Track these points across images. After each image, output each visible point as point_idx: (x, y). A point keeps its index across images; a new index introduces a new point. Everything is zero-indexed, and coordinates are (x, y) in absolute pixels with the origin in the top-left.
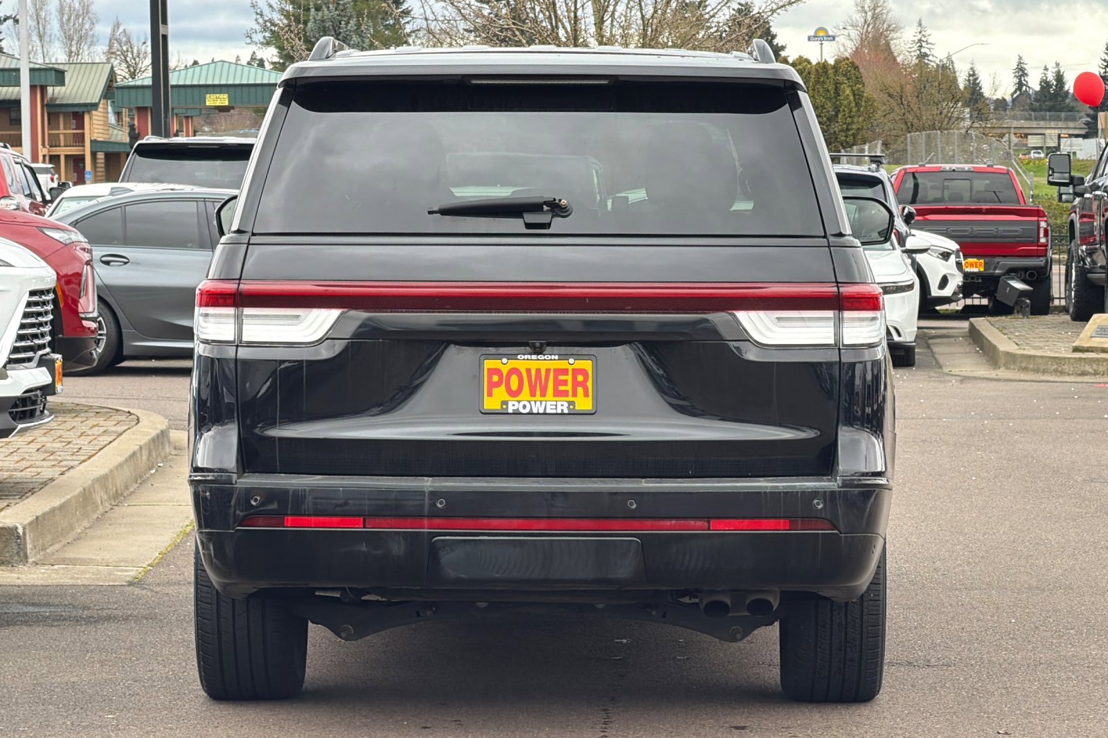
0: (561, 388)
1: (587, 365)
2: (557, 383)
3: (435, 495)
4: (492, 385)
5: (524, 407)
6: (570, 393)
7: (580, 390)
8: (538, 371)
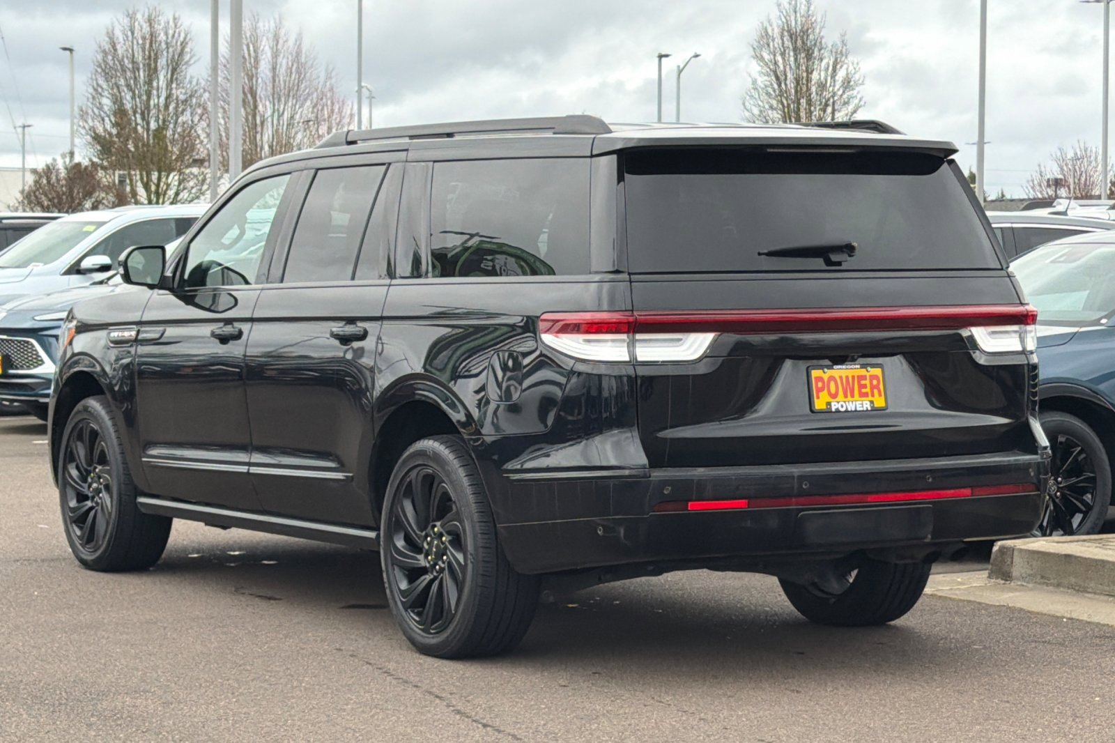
0: (864, 390)
1: (877, 372)
2: (862, 386)
3: (802, 478)
4: (819, 390)
5: (842, 406)
6: (870, 394)
7: (876, 391)
8: (847, 377)
